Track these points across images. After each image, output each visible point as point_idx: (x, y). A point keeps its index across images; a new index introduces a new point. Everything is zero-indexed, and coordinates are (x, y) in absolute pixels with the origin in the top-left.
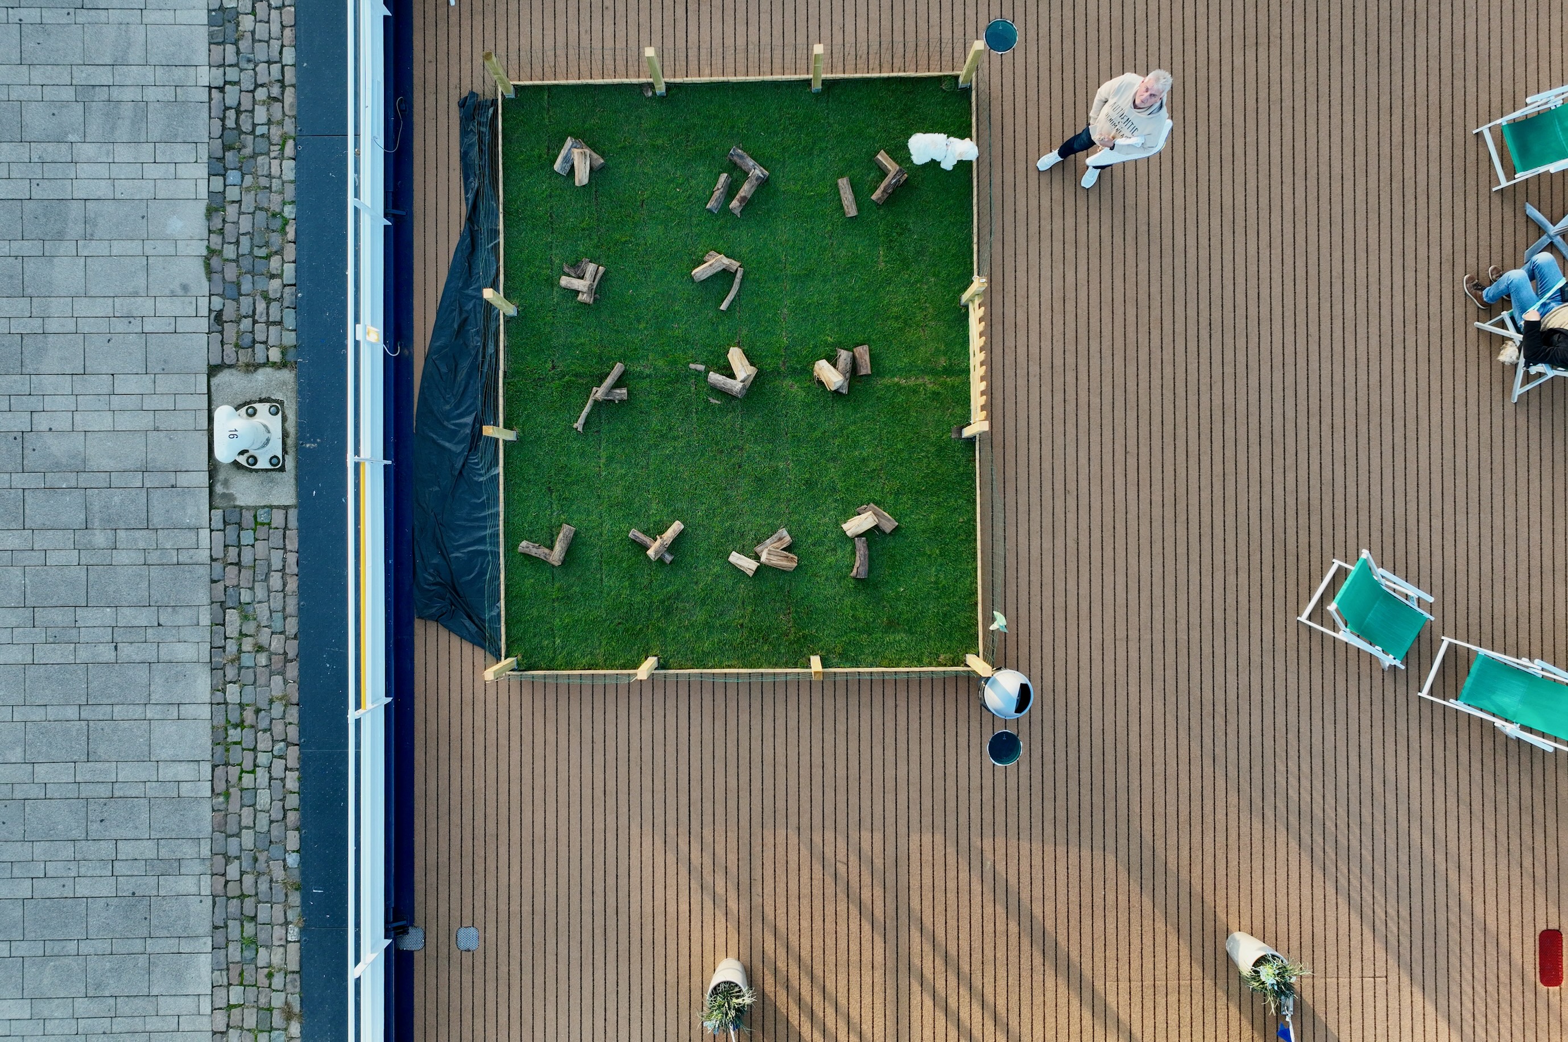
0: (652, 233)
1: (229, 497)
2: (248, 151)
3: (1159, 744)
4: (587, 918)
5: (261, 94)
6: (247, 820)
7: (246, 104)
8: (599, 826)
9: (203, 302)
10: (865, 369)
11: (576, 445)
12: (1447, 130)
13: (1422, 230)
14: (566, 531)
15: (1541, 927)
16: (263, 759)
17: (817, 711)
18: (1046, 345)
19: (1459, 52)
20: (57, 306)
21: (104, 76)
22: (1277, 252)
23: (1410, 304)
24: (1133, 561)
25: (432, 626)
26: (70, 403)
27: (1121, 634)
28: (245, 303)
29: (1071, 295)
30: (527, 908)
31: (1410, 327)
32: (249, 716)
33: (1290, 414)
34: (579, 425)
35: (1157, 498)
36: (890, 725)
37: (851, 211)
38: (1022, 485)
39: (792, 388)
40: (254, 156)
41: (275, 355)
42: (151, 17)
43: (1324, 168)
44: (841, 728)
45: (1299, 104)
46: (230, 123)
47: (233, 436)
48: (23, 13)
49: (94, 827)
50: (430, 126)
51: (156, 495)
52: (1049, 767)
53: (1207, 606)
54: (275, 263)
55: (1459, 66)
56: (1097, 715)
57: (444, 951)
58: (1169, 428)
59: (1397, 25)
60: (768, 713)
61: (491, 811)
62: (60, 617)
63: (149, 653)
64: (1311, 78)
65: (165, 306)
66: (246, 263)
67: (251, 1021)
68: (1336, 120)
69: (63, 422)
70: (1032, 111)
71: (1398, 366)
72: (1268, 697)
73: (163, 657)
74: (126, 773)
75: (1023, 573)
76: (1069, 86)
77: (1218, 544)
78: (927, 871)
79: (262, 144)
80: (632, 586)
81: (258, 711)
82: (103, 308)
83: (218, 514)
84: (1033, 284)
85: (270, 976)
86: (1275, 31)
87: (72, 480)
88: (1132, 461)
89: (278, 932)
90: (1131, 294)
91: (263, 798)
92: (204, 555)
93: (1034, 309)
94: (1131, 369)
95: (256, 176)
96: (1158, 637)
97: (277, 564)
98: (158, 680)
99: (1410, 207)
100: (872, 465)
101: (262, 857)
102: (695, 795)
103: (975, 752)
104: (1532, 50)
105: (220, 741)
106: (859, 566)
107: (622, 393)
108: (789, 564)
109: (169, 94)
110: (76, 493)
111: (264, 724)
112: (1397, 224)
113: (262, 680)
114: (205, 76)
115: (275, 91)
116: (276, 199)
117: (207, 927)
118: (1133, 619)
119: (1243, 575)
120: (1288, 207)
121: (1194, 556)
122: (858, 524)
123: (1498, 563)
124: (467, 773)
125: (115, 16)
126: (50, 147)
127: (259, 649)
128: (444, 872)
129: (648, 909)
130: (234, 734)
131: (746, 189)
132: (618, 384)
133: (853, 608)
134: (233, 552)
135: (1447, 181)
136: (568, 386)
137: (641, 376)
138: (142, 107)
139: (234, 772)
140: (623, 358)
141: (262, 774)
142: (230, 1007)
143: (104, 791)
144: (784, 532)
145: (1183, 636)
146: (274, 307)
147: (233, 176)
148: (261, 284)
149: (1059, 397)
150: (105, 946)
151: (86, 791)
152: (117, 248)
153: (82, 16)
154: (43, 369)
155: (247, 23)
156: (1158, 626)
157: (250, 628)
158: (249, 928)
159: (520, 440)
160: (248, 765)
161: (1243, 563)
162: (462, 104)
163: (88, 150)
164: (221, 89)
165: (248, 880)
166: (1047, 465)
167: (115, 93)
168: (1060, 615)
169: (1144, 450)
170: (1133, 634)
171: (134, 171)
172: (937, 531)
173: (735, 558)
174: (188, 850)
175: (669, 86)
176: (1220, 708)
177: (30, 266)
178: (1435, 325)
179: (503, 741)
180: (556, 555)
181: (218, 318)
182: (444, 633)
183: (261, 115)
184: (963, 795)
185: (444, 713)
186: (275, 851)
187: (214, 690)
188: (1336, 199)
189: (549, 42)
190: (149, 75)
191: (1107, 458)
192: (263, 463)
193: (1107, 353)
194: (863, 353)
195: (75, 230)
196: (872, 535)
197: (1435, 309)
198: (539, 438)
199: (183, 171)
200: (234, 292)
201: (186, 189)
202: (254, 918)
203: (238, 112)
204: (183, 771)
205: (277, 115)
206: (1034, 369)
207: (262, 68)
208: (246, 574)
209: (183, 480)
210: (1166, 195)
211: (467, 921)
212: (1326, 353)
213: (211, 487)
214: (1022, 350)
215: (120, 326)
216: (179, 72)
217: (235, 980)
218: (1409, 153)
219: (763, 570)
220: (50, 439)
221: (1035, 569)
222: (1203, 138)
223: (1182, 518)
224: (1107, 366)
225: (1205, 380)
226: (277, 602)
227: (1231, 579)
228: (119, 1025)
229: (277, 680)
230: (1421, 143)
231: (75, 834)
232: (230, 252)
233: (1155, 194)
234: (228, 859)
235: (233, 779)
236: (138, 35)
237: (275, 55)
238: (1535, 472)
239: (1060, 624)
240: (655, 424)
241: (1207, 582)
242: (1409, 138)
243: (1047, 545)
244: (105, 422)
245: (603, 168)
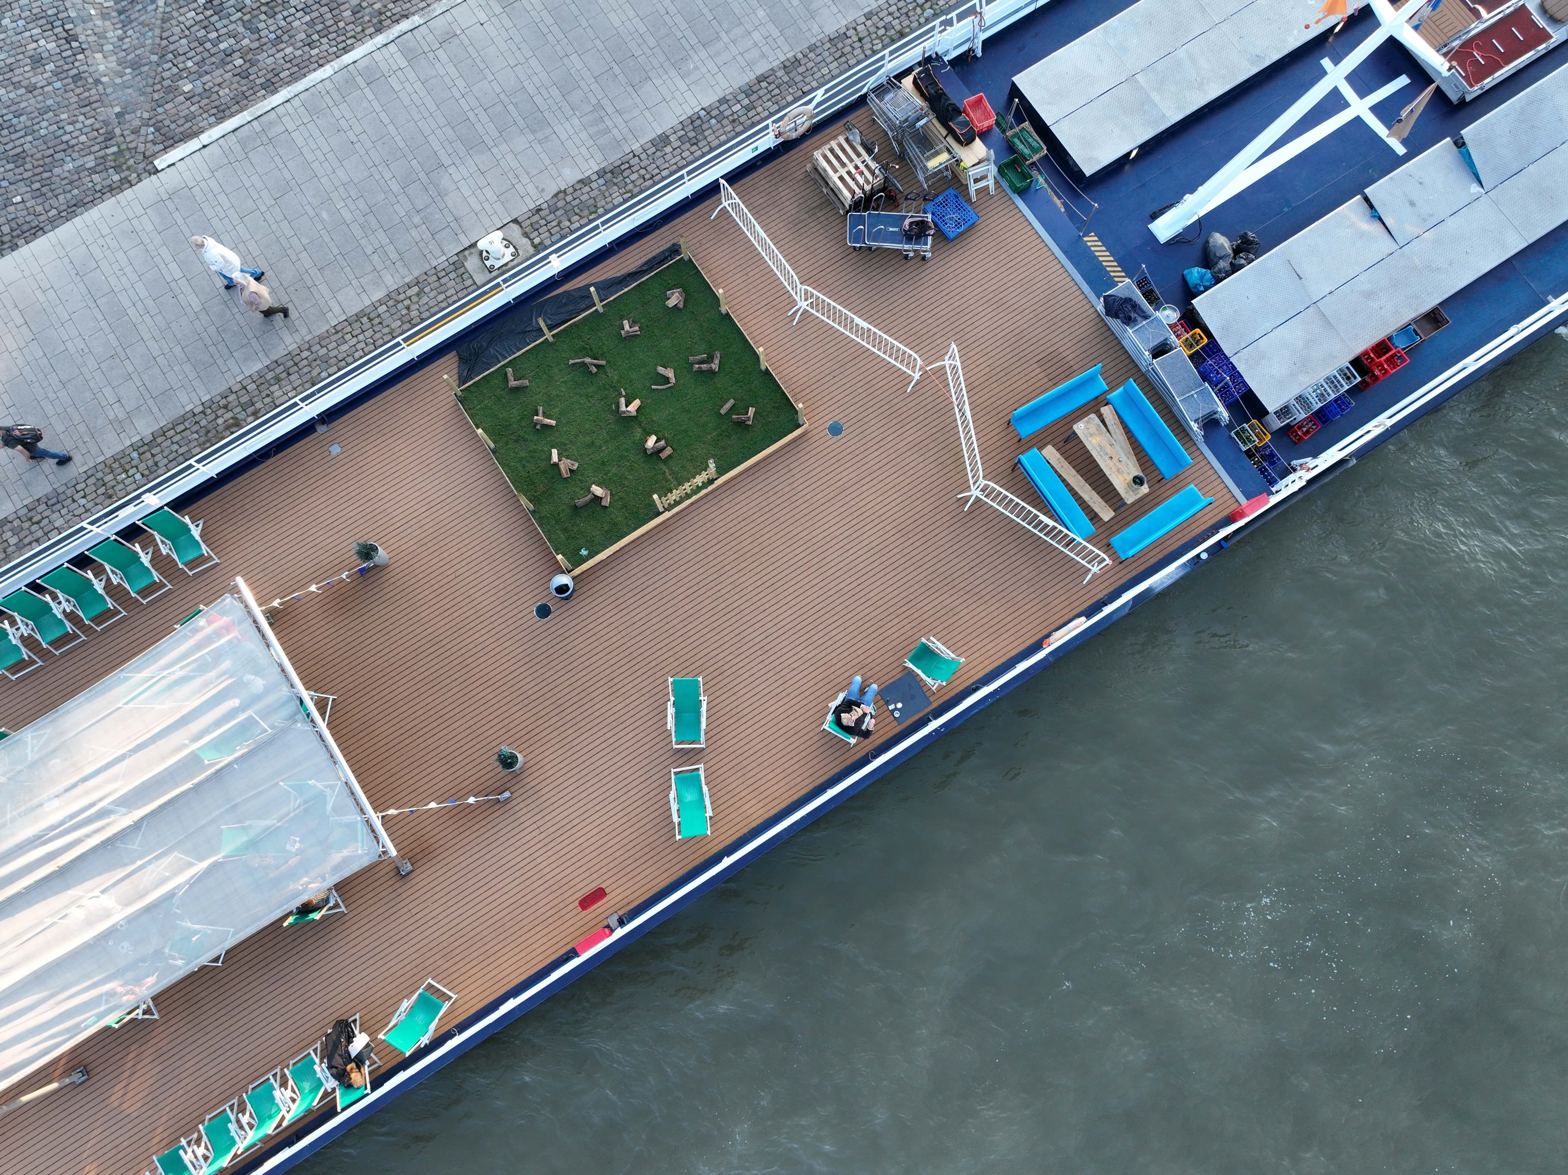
0: (666, 343)
1: (465, 258)
2: (615, 180)
3: (584, 672)
4: (371, 490)
5: (643, 172)
6: (330, 347)
7: (634, 169)
8: (413, 471)
9: (541, 201)
10: (663, 455)
11: (563, 366)
12: (915, 630)
13: (868, 646)
14: (526, 382)
15: (603, 886)
16: (361, 337)
17: (512, 527)
18: (721, 524)
19: (951, 614)
20: (504, 147)
21: (610, 110)
22: (821, 592)
23: (835, 661)
24: (654, 614)
25: (457, 358)
26: (466, 174)
27: (621, 628)
28: (552, 216)
29: (748, 521)
30: (361, 464)
31: (825, 667)
32: (377, 321)
33: (757, 640)
34: (571, 362)
35: (687, 608)
36: (524, 559)
37: (723, 411)
38: (658, 549)
39: (638, 433)
40: (615, 184)
41: (537, 241)
42: (647, 114)
43: (867, 590)
44: (511, 541)
45: (887, 564)
46: (623, 167)
47: (491, 243)
48: (616, 67)
49: (292, 289)
50: (658, 239)
51: (448, 230)
52: (546, 634)
53: (654, 656)
54: (576, 218)
55: (945, 618)
56: (580, 640)
57: (324, 443)
58: (719, 594)
59: (945, 582)
60: (500, 508)
61: (394, 426)
62: (374, 223)
63: (379, 266)
64: (901, 562)
65: (530, 188)
66: (568, 207)
67: (243, 400)
68: (890, 582)
69: (457, 177)
70: (813, 460)
71: (805, 673)
72: (632, 706)
73: (381, 273)
74: (323, 288)
75: (621, 573)
76: (833, 468)
77: (683, 645)
78: (472, 611)
79: (622, 184)
80: (519, 421)
81: (380, 323)
82: (514, 164)
83: (456, 258)
84: (743, 503)
85: (268, 396)
86: (910, 535)
87: (435, 195)
88: (695, 588)
89: (289, 388)
90: (765, 544)
91: (344, 347)
92: (434, 263)
93: (733, 510)
94: (734, 564)
95: (607, 190)
96: (629, 644)
97: (448, 294)
98: (370, 277)
99: (875, 635)
100: (626, 483)
101: (318, 362)
102: (448, 500)
103: (534, 599)
104: (971, 644)
105: (358, 317)
106: (580, 502)
107: (594, 370)
108: (565, 474)
109: (620, 137)
110: (430, 200)
111: (376, 329)
112: (864, 634)
113: (395, 317)
114: (636, 147)
115: (647, 176)
116: (603, 203)
117: (275, 358)
118: (630, 629)
119: (676, 663)
120: (842, 585)
121: (672, 638)
122: (597, 490)
123: (749, 768)
124: (404, 408)
125: (638, 100)
126: (568, 107)
127: (408, 308)
128: (358, 423)
129: (389, 511)
130: (365, 320)
131: (704, 366)
132: (597, 366)
133: (563, 510)
134: (443, 273)
135: (895, 643)
136: (585, 348)
137: (606, 373)
138: (608, 131)
139: (349, 329)
140: (608, 362)
141: (355, 340)
142: (245, 388)
143: (310, 283)
144: (577, 465)
145: (635, 654)
146: (558, 229)
147: (601, 181)
148: (564, 218)
149: (703, 542)
150: (242, 322)
151: (305, 277)
152: (543, 156)
153: (629, 89)
154: (475, 158)
155: (668, 149)
156: (633, 641)
157: (415, 299)
158: (284, 375)
159: (551, 344)
160: (354, 333)
161: (681, 660)
162: (674, 245)
163: (576, 122)
164: (634, 156)
165: (305, 362)
166: (672, 555)
167: (606, 118)
168: (613, 599)
169: (703, 590)
170: (624, 633)
171: (579, 143)
172: (615, 524)
173: (555, 452)
174: (304, 331)
175: (728, 314)
176: (614, 689)
177: (515, 128)
178: (833, 677)
179: (425, 414)
180: (513, 383)
181: (539, 210)
182: (456, 365)
183: (634, 177)
184: (513, 606)
185: (423, 384)
186: (324, 366)
187: (379, 301)
188: (858, 603)
189: (720, 262)
190: (622, 126)
191: (691, 577)
192: (488, 263)
193: (734, 550)
194: (668, 451)
195: (540, 136)
196: (597, 499)
197: (839, 672)
198: (557, 350)
199: (591, 161)
200: (553, 209)
201: (584, 166)
202: (289, 374)
203: (629, 168)
204: (337, 309)
205: (638, 183)
206: (708, 525)
207: (654, 166)
208: (437, 284)
209: (462, 237)
210: (814, 534)
211: (342, 444)
212: (791, 639)
213: (465, 249)
214: (713, 515)
215: (511, 175)
216: (631, 136)
217: (258, 383)
218: (896, 621)
219: (556, 465)
220: (447, 176)
221: (626, 576)
222: (847, 534)
223: (685, 623)
224: (728, 554)
225: (748, 597)
226: (431, 304)
227: (672, 659)
228: (212, 349)
229: (399, 323)
230: (903, 623)
231: (284, 283)
232: (569, 198)
233: (812, 529)
234: (309, 349)
235: (345, 331)
236: (636, 112)
237: (662, 167)
238: (797, 758)
239: (609, 601)
240: (590, 390)
241: (664, 650)
242: (902, 617)
243: (639, 575)
244: (467, 192)
245: (679, 309)
